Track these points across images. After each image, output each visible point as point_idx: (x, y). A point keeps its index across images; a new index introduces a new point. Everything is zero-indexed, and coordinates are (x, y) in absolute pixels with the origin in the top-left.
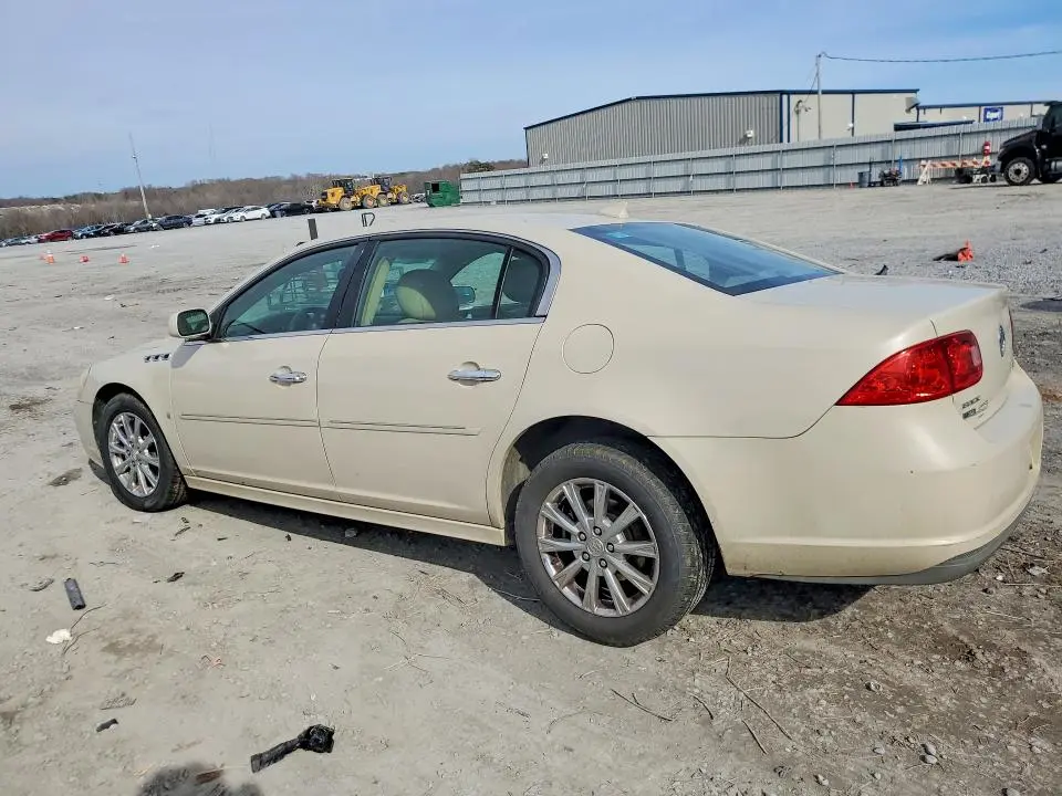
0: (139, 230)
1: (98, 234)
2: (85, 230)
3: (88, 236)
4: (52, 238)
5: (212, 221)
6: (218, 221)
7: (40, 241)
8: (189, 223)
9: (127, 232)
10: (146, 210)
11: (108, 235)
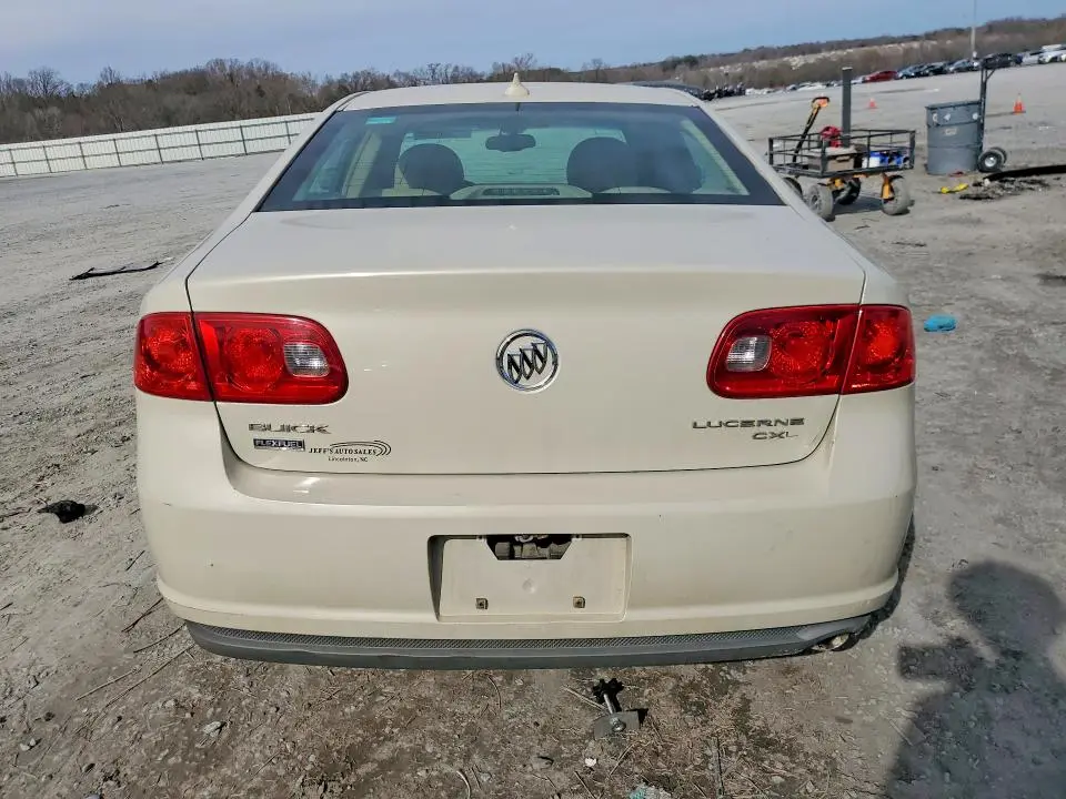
0: (959, 70)
1: (918, 75)
2: (907, 71)
3: (908, 77)
4: (874, 80)
5: (1047, 60)
6: (1054, 60)
7: (864, 82)
8: (1019, 62)
9: (945, 73)
10: (973, 47)
11: (927, 75)
